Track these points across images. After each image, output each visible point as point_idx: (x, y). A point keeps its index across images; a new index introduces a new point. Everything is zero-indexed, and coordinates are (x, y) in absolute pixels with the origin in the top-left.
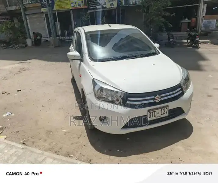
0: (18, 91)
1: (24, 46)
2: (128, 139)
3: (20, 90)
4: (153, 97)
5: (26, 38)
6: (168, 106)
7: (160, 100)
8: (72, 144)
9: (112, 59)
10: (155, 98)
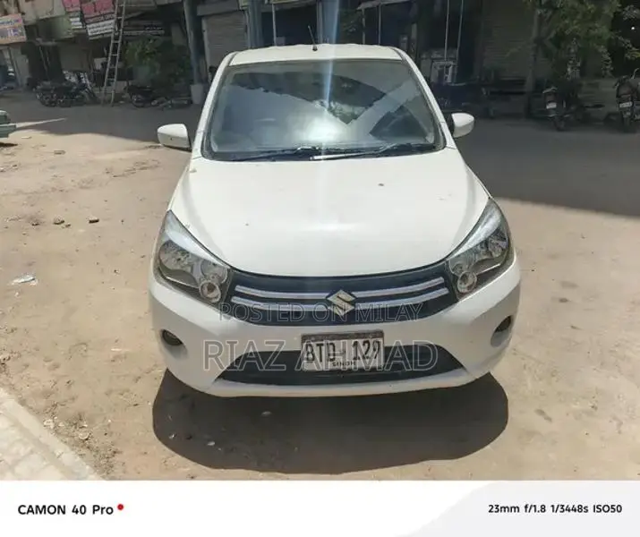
0: (91, 222)
1: (186, 102)
2: (265, 413)
3: (97, 221)
4: (323, 295)
5: (192, 82)
6: (380, 334)
7: (350, 308)
8: (108, 393)
9: (262, 155)
10: (329, 299)
